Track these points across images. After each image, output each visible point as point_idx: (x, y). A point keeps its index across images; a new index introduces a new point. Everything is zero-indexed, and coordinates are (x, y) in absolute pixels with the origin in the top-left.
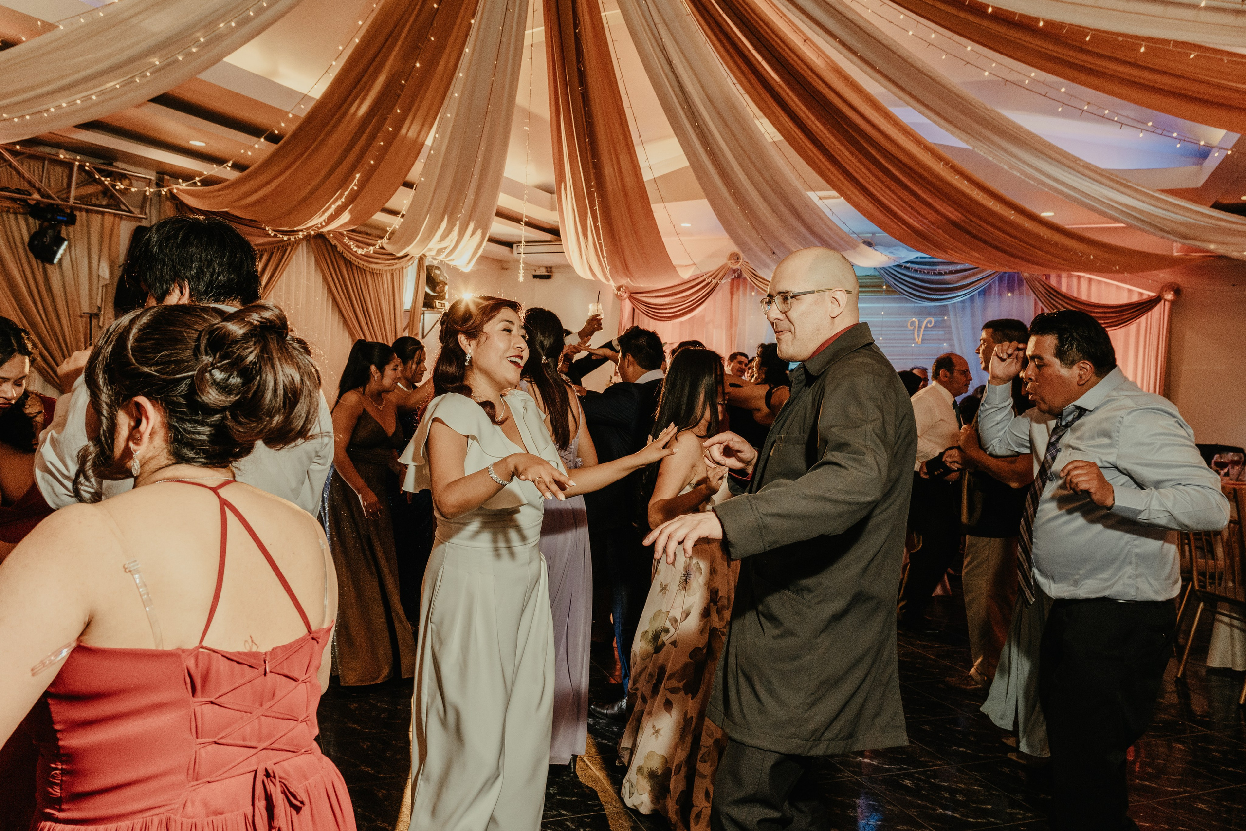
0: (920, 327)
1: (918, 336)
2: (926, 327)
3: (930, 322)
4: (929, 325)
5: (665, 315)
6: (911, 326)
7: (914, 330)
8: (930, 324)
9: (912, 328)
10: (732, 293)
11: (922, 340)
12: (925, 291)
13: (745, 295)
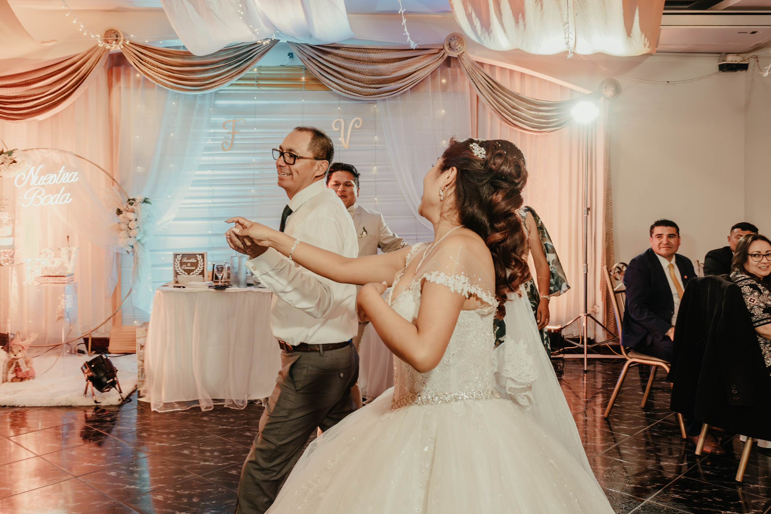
0: (346, 129)
1: (345, 137)
2: (353, 128)
3: (357, 121)
4: (356, 126)
5: (15, 112)
6: (336, 127)
7: (339, 131)
8: (358, 125)
9: (338, 129)
10: (110, 86)
11: (349, 143)
12: (355, 82)
13: (128, 88)
